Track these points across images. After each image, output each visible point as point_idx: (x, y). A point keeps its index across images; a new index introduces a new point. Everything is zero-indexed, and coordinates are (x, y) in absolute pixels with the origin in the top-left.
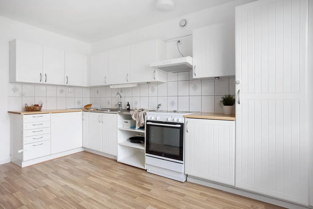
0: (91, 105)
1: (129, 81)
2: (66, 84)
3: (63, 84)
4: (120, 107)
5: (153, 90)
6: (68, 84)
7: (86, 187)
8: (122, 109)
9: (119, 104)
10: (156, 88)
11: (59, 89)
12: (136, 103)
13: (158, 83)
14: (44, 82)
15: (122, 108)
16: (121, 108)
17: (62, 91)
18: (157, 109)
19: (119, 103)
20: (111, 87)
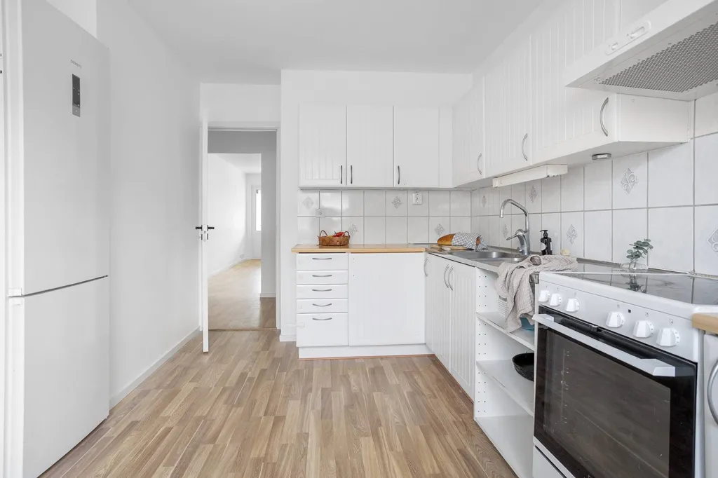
0: (452, 236)
1: (530, 158)
2: (396, 185)
3: (390, 185)
4: (522, 244)
5: (629, 182)
6: (401, 185)
7: (333, 463)
8: (529, 253)
9: (519, 236)
10: (640, 171)
11: (391, 197)
12: (572, 234)
13: (650, 151)
14: (349, 185)
15: (529, 249)
16: (525, 248)
17: (397, 203)
18: (629, 260)
19: (521, 233)
20: (496, 183)
